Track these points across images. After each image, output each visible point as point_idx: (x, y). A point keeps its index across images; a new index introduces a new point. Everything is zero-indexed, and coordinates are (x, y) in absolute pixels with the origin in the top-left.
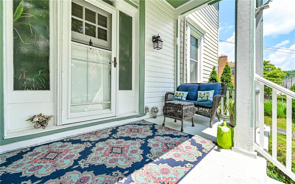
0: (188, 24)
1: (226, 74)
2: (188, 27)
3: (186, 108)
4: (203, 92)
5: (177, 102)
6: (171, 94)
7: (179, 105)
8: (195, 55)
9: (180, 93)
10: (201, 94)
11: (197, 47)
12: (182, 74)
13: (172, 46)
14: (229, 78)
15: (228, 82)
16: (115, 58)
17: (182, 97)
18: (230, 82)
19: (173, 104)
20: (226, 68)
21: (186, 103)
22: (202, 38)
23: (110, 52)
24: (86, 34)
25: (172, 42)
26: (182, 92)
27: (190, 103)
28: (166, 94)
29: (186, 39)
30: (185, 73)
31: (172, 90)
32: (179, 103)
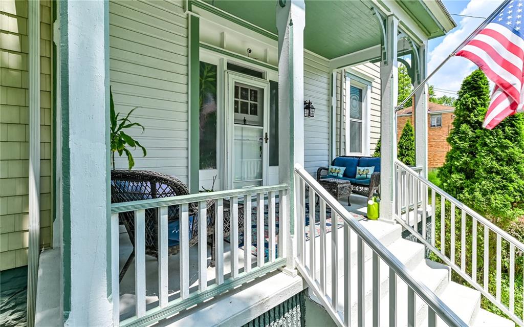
0: (347, 74)
1: (406, 138)
2: (347, 78)
3: (341, 186)
4: (362, 169)
5: (332, 180)
6: (324, 169)
7: (335, 183)
8: (357, 113)
9: (336, 169)
10: (360, 170)
11: (361, 100)
12: (339, 142)
13: (325, 108)
14: (411, 143)
15: (408, 150)
16: (266, 134)
17: (338, 173)
18: (411, 149)
19: (328, 182)
20: (406, 128)
21: (341, 181)
22: (369, 87)
23: (262, 128)
24: (241, 113)
25: (325, 103)
26: (338, 168)
27: (346, 181)
28: (318, 170)
29: (344, 94)
30: (342, 140)
31: (325, 164)
32: (334, 181)
